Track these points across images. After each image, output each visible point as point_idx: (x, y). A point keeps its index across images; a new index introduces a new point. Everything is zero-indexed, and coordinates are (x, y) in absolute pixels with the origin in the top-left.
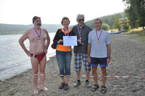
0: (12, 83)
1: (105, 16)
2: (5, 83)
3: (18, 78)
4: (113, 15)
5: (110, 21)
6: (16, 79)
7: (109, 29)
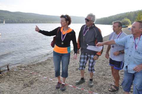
0: (36, 69)
1: (128, 12)
2: (31, 68)
3: (42, 65)
4: (136, 12)
5: (132, 17)
6: (40, 66)
7: (130, 24)
